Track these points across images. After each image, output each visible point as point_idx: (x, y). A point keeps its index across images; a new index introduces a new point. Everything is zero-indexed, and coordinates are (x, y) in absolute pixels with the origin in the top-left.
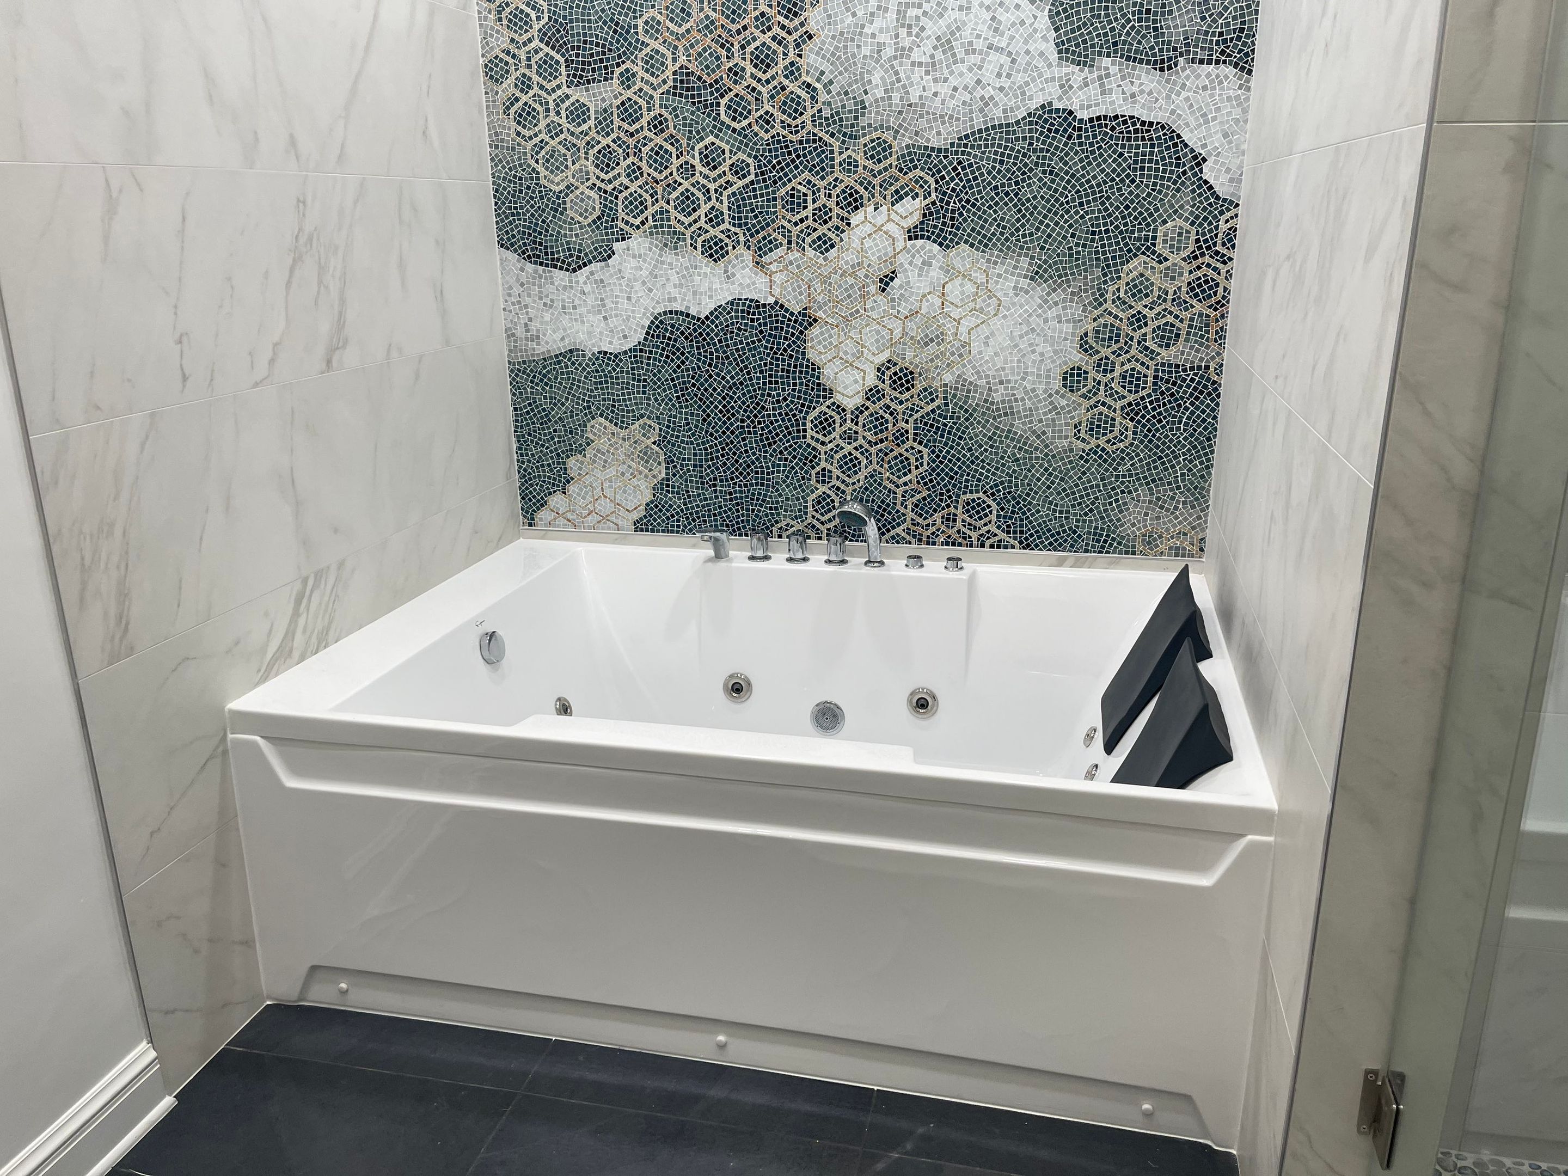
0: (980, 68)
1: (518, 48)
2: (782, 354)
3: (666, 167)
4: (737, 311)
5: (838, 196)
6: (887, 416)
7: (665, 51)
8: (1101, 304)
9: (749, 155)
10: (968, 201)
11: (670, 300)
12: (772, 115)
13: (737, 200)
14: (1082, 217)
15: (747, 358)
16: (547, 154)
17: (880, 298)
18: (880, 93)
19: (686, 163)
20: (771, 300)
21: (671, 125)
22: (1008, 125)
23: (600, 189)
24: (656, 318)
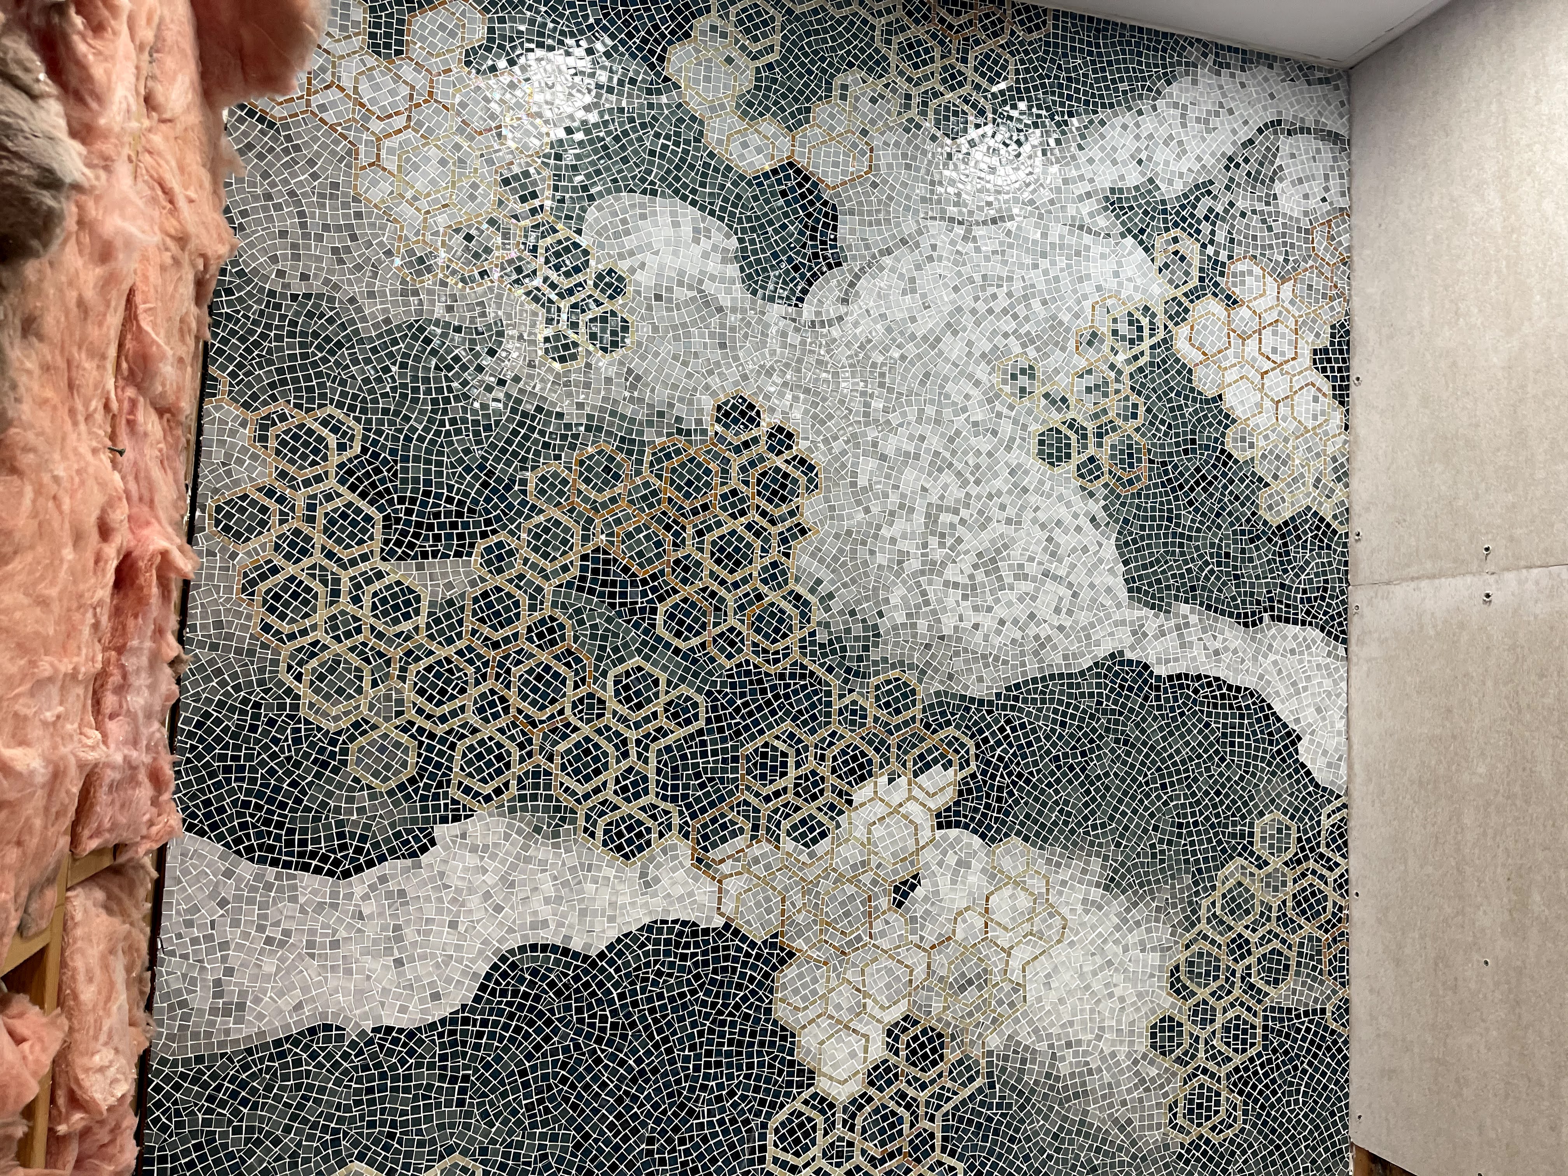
0: (1034, 598)
1: (292, 487)
2: (731, 1014)
3: (553, 701)
4: (657, 942)
5: (835, 759)
6: (901, 1111)
7: (571, 524)
8: (1193, 925)
9: (699, 690)
10: (1020, 776)
11: (534, 926)
12: (740, 633)
13: (673, 759)
14: (1165, 804)
15: (669, 1025)
16: (322, 665)
17: (893, 917)
18: (900, 618)
19: (591, 696)
20: (718, 922)
21: (569, 634)
22: (1070, 676)
23: (421, 731)
24: (503, 959)
